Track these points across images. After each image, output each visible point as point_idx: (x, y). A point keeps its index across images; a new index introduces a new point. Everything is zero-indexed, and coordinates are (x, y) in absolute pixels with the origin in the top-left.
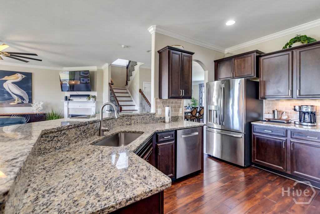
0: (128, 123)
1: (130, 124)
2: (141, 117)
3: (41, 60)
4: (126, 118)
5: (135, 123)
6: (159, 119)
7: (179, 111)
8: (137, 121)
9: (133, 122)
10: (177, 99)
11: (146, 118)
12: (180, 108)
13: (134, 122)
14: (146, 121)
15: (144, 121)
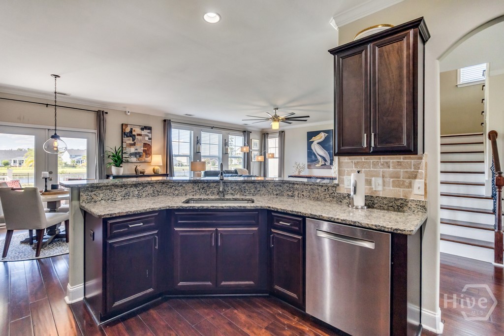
0: (290, 193)
1: (292, 196)
2: (309, 187)
3: (309, 117)
4: (287, 186)
5: (299, 196)
6: (345, 197)
7: (410, 186)
8: (303, 193)
9: (296, 193)
10: (402, 156)
11: (317, 191)
12: (415, 177)
13: (299, 194)
14: (317, 195)
15: (314, 195)
